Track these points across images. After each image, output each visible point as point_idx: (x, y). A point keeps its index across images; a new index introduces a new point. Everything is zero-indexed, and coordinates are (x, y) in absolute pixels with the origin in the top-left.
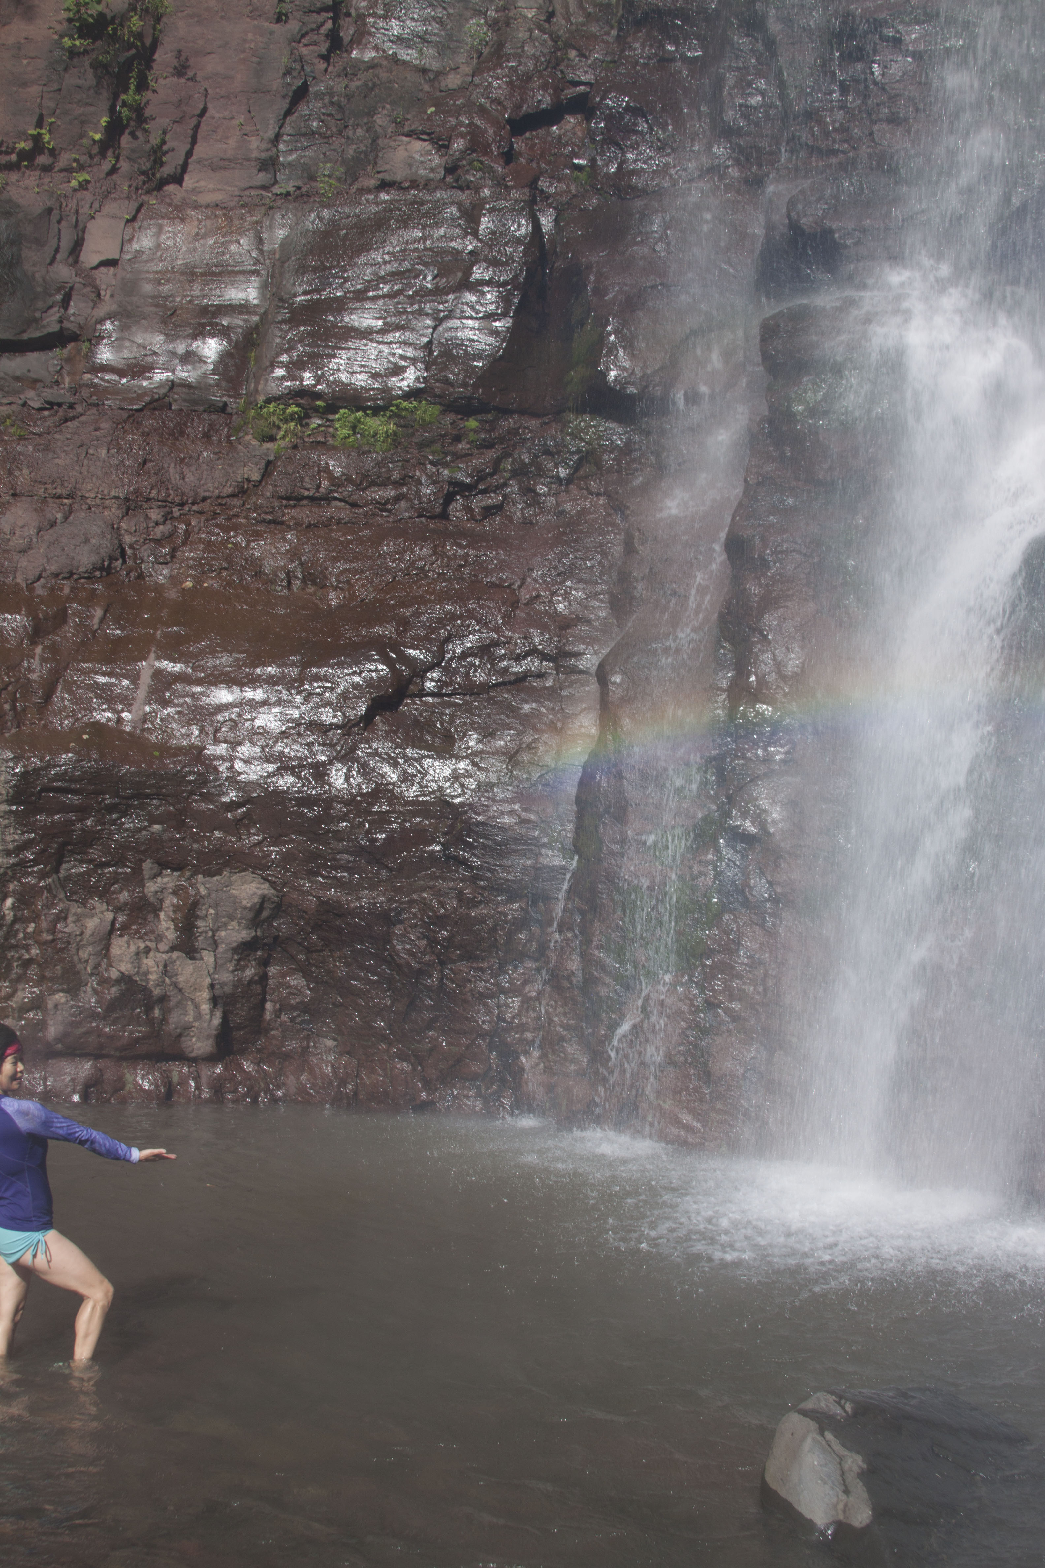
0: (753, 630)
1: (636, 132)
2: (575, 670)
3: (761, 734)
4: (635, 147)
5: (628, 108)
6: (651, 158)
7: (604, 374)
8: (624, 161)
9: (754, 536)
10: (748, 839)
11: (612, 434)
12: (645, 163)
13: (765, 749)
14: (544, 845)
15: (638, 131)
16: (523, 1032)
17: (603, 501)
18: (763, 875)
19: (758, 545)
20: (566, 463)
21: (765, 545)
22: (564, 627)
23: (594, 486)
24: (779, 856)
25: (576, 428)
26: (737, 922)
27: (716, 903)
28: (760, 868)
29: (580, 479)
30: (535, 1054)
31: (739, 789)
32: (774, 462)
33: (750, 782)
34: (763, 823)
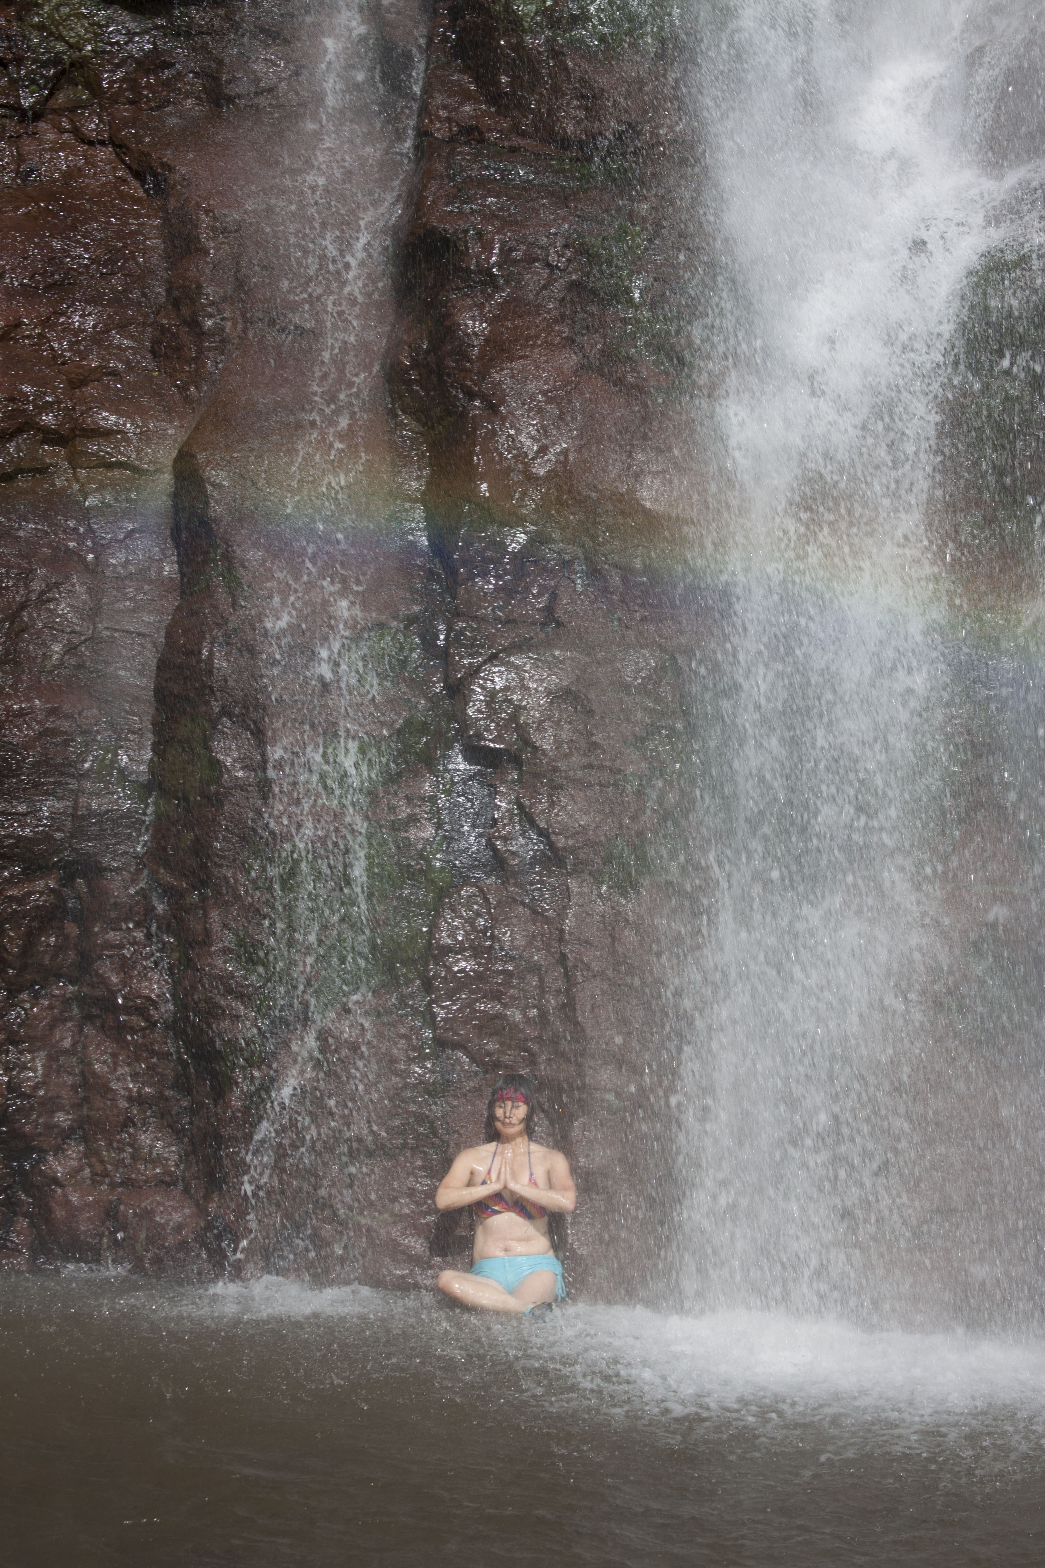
0: (471, 395)
9: (466, 232)
10: (492, 756)
14: (85, 775)
16: (53, 1112)
17: (104, 154)
18: (527, 817)
19: (475, 248)
20: (33, 82)
21: (488, 247)
22: (77, 383)
23: (91, 126)
24: (555, 788)
25: (50, 16)
26: (486, 900)
27: (442, 869)
28: (521, 806)
29: (56, 112)
30: (74, 1151)
31: (474, 672)
32: (477, 101)
33: (492, 658)
34: (522, 730)
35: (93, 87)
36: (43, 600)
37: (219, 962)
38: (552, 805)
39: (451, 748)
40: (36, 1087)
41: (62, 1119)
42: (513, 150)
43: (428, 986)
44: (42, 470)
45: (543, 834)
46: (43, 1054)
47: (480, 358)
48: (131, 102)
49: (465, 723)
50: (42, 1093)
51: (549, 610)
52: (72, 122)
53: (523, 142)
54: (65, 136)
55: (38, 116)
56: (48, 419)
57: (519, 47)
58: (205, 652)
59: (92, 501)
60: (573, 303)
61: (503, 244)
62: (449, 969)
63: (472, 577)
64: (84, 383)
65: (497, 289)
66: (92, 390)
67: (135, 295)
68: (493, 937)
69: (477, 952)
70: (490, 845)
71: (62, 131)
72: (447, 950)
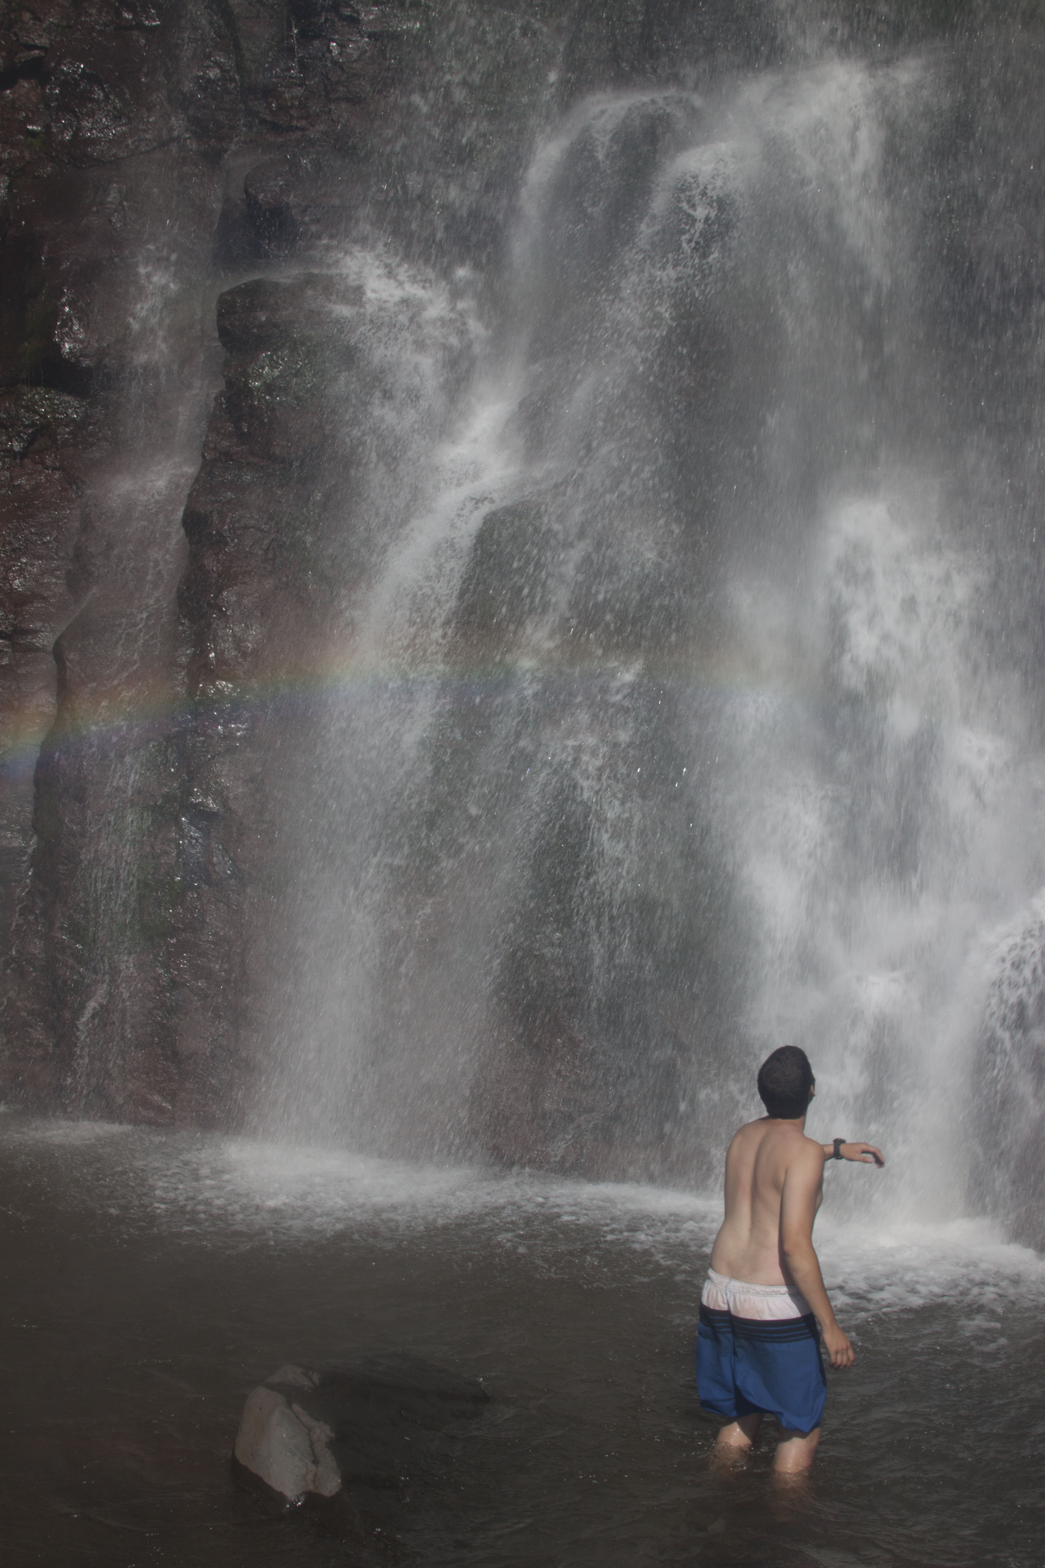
0: (212, 606)
1: (92, 100)
2: (31, 649)
3: (221, 711)
4: (91, 114)
5: (84, 74)
6: (107, 127)
7: (58, 347)
8: (79, 129)
9: (211, 512)
10: (210, 816)
11: (67, 408)
12: (101, 131)
13: (225, 726)
14: (3, 827)
15: (94, 99)
17: (58, 475)
20: (20, 437)
23: (51, 460)
24: (241, 834)
25: (31, 400)
28: (222, 845)
29: (33, 453)
32: (230, 438)
35: (53, 438)
37: (59, 935)
42: (247, 464)
45: (233, 861)
47: (215, 584)
48: (73, 446)
52: (41, 458)
53: (253, 459)
54: (37, 466)
55: (23, 456)
56: (2, 625)
57: (251, 406)
59: (22, 670)
65: (227, 544)
71: (35, 463)
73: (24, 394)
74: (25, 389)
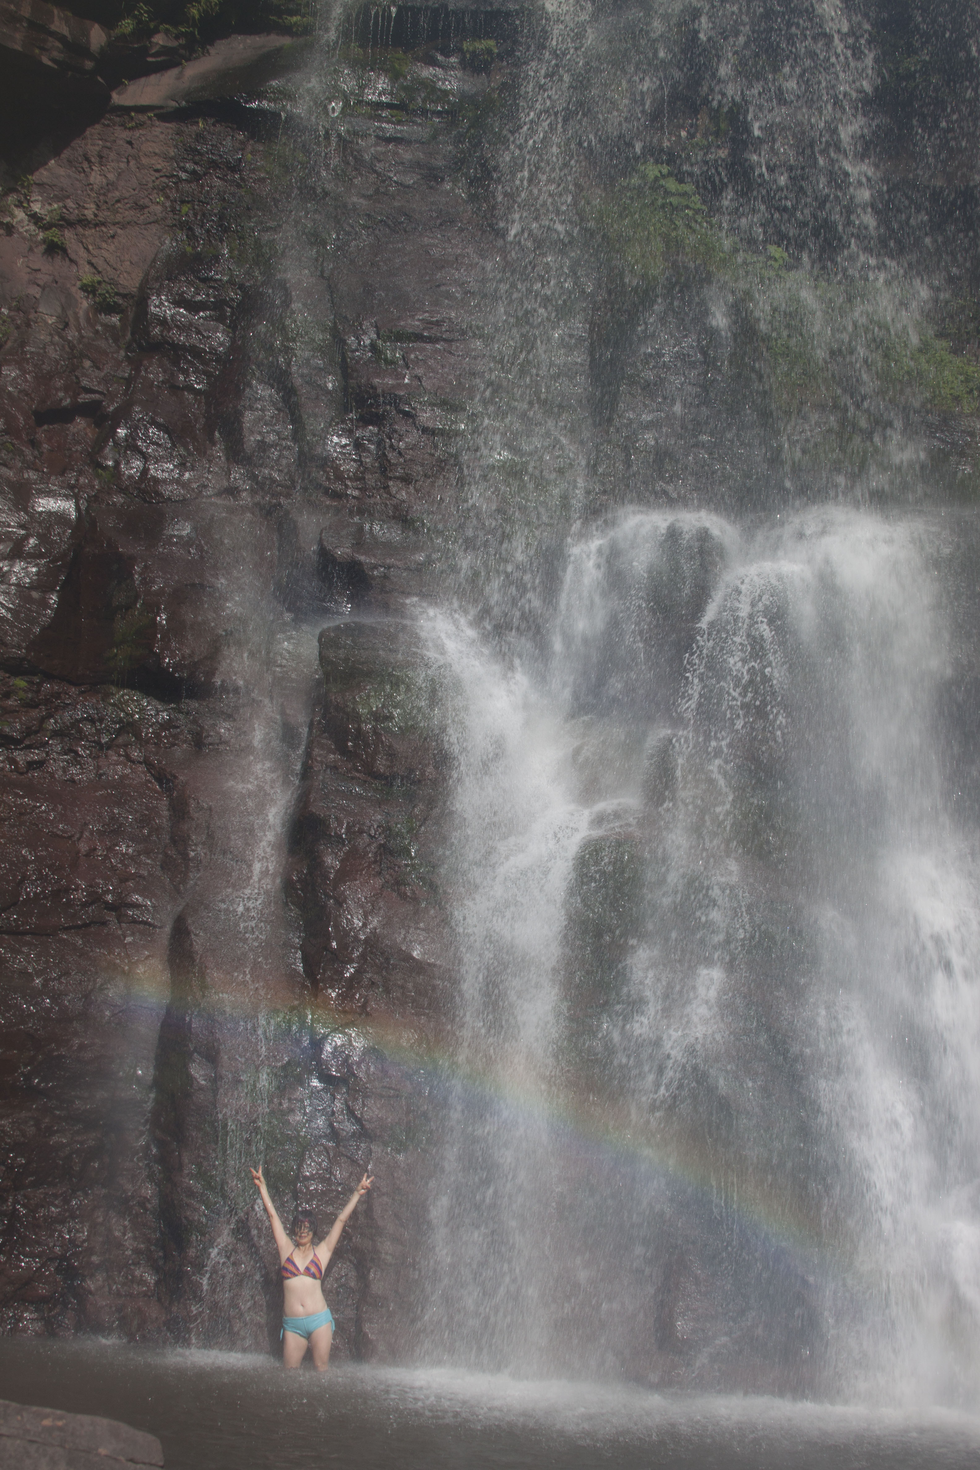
0: (328, 897)
7: (158, 659)
8: (148, 468)
9: (330, 816)
14: (119, 1079)
16: (90, 1256)
17: (142, 768)
18: (351, 1112)
19: (334, 824)
21: (341, 825)
22: (124, 880)
23: (135, 754)
24: (366, 1096)
25: (119, 700)
26: (328, 1153)
27: (305, 1137)
28: (348, 1107)
29: (119, 746)
30: (100, 1277)
31: (325, 1037)
32: (334, 754)
33: (335, 1030)
34: (350, 1067)
35: (138, 736)
36: (101, 989)
38: (364, 1105)
39: (312, 1074)
40: (84, 1241)
41: (95, 1259)
42: (353, 778)
43: (296, 1197)
44: (104, 923)
45: (359, 1121)
46: (87, 1224)
47: (334, 879)
48: (155, 744)
49: (320, 1062)
50: (86, 1244)
51: (364, 1006)
52: (125, 751)
53: (357, 775)
54: (122, 758)
55: (109, 748)
56: (109, 898)
57: (359, 730)
58: (187, 1019)
59: (129, 939)
60: (381, 854)
61: (348, 823)
62: (307, 1188)
63: (326, 988)
64: (127, 880)
65: (344, 845)
66: (131, 884)
67: (154, 838)
68: (331, 1173)
69: (322, 1180)
70: (331, 1125)
71: (120, 755)
72: (306, 1178)
73: (113, 694)
74: (113, 689)
